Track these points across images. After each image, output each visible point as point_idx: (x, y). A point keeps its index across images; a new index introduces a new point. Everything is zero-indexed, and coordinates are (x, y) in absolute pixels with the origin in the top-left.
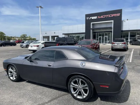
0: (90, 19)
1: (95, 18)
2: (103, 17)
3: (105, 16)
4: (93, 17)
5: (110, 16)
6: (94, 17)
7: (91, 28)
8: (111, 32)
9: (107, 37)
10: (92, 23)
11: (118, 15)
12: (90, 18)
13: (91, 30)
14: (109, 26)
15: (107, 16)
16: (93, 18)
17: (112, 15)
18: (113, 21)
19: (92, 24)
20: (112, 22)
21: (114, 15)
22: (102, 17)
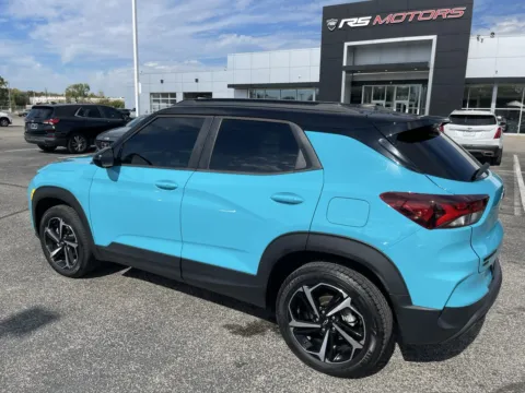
0: (341, 26)
1: (364, 21)
2: (397, 18)
3: (404, 15)
4: (355, 20)
5: (425, 15)
7: (345, 64)
8: (425, 82)
9: (407, 103)
10: (346, 44)
11: (459, 12)
12: (343, 21)
13: (344, 73)
15: (413, 14)
16: (353, 22)
17: (434, 14)
18: (434, 38)
20: (431, 41)
21: (439, 12)
22: (390, 19)
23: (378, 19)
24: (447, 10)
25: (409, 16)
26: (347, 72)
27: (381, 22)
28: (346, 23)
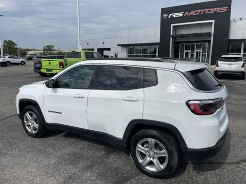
0: (169, 17)
1: (180, 14)
2: (196, 13)
3: (199, 11)
4: (176, 14)
5: (209, 11)
6: (178, 12)
7: (171, 34)
8: (209, 42)
9: (201, 51)
10: (172, 25)
11: (225, 9)
13: (171, 38)
14: (205, 30)
15: (203, 10)
16: (175, 15)
17: (213, 10)
18: (213, 21)
19: (173, 26)
20: (212, 23)
21: (215, 9)
22: (192, 13)
23: (187, 13)
24: (219, 9)
25: (201, 12)
26: (173, 38)
27: (188, 15)
28: (172, 15)
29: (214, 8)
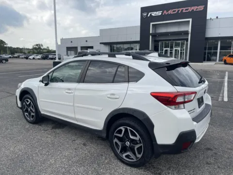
0: (149, 16)
1: (159, 13)
2: (173, 11)
3: (177, 10)
5: (186, 10)
9: (179, 49)
10: (151, 24)
13: (151, 37)
14: (183, 29)
15: (181, 9)
16: (154, 14)
17: (190, 9)
19: (153, 25)
20: (189, 21)
21: (193, 8)
22: (171, 12)
23: (165, 12)
24: (196, 7)
27: (167, 13)
28: (151, 14)
29: (191, 6)
